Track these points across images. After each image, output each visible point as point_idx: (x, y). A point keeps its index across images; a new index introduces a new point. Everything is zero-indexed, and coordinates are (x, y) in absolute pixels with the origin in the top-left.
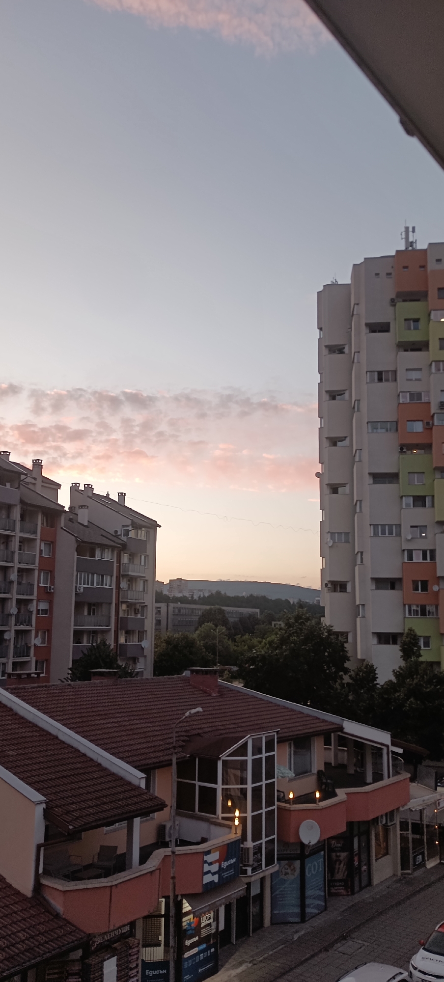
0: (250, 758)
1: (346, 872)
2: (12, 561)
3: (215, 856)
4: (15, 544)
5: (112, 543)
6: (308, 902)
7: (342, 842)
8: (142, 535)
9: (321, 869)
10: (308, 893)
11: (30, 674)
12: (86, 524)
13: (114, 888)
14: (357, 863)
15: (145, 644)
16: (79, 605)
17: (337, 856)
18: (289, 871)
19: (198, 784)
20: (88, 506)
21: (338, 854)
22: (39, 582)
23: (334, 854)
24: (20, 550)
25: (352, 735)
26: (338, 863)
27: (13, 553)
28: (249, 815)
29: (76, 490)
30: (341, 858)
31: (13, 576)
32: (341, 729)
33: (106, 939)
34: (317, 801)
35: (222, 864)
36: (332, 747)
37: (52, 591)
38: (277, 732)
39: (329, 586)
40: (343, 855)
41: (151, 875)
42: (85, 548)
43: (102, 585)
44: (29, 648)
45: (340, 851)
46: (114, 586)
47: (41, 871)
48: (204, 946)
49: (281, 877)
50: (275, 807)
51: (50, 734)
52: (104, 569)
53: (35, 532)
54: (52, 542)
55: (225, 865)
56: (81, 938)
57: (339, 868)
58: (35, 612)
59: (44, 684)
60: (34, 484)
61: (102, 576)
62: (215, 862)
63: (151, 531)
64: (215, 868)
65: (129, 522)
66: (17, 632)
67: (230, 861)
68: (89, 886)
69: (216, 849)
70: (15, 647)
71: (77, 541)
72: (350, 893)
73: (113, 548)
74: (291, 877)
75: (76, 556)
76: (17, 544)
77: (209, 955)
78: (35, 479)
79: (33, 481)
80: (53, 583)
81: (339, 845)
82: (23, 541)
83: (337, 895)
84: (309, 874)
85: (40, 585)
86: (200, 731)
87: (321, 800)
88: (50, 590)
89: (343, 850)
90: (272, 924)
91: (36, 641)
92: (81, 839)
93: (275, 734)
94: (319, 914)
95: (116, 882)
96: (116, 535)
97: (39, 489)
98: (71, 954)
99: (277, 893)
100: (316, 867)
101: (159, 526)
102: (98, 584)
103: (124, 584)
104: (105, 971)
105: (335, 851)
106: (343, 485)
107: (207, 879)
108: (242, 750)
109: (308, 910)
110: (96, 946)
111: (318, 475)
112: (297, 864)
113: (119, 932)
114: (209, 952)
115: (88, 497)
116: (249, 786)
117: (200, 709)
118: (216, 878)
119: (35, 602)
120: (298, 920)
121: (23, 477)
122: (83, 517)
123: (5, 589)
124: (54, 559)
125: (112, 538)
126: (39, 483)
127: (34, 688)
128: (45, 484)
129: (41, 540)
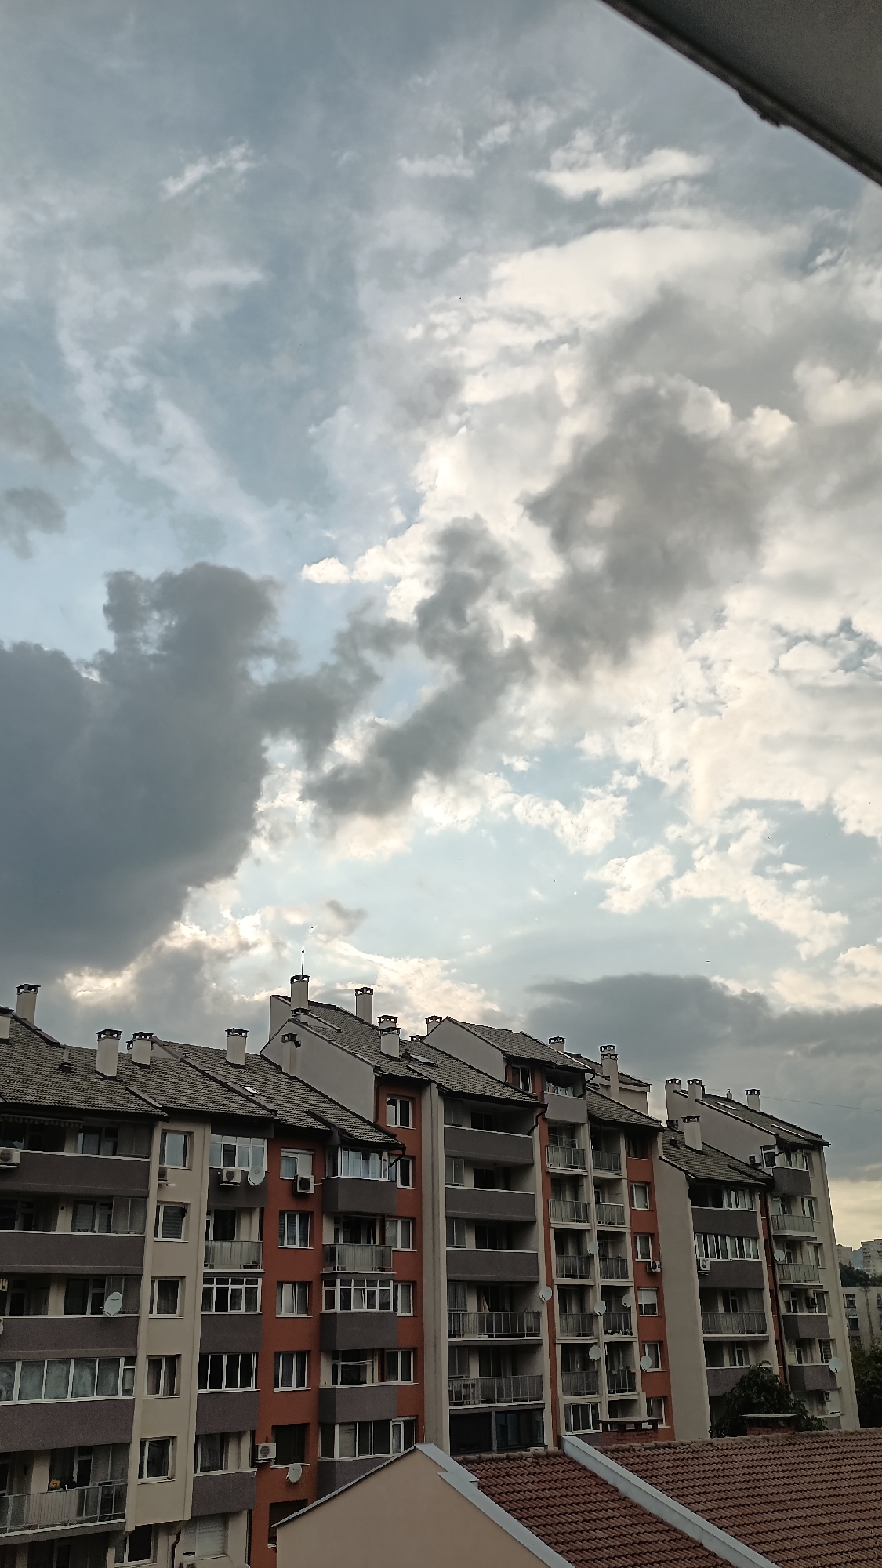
2: (587, 1220)
4: (589, 1193)
5: (751, 1181)
8: (798, 1162)
11: (638, 1424)
12: (699, 1148)
15: (833, 1365)
16: (707, 1295)
20: (698, 1118)
22: (635, 1256)
24: (598, 1200)
27: (586, 1206)
29: (675, 1091)
31: (592, 1247)
37: (658, 1270)
42: (704, 1191)
43: (742, 1255)
44: (632, 1376)
46: (763, 1258)
51: (688, 1538)
52: (742, 1226)
53: (618, 1168)
54: (648, 1184)
58: (634, 1310)
59: (667, 1442)
60: (608, 1087)
61: (740, 1241)
63: (815, 1157)
65: (773, 1141)
66: (611, 1346)
70: (609, 1374)
71: (688, 1179)
73: (752, 1189)
75: (690, 1207)
76: (592, 1189)
78: (607, 1078)
79: (606, 1083)
80: (657, 1256)
82: (600, 1184)
85: (637, 1260)
88: (654, 1268)
91: (641, 1362)
96: (753, 1165)
97: (616, 1095)
101: (828, 1144)
102: (734, 1255)
103: (780, 1255)
115: (697, 1101)
119: (632, 1291)
121: (588, 1076)
122: (693, 1136)
123: (581, 1270)
124: (654, 1212)
125: (747, 1170)
126: (615, 1085)
127: (649, 1449)
128: (624, 1086)
129: (630, 1181)
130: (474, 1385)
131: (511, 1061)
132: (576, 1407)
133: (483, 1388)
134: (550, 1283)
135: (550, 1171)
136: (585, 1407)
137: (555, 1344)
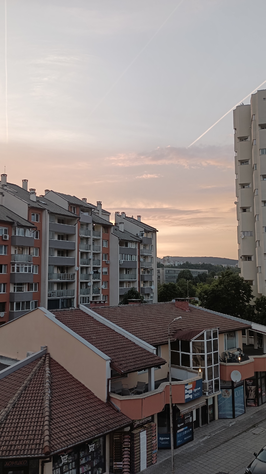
0: (205, 341)
1: (255, 395)
2: (90, 249)
3: (190, 386)
4: (91, 242)
5: (136, 240)
6: (236, 409)
7: (252, 381)
8: (150, 236)
9: (242, 394)
10: (236, 405)
11: (100, 302)
12: (123, 231)
13: (143, 399)
14: (260, 391)
15: (152, 287)
16: (121, 269)
17: (250, 388)
18: (226, 394)
19: (181, 353)
20: (123, 223)
21: (251, 387)
22: (103, 259)
23: (248, 387)
24: (93, 244)
25: (256, 330)
26: (250, 391)
27: (90, 246)
28: (206, 367)
29: (118, 215)
30: (252, 389)
31: (91, 256)
32: (251, 327)
33: (141, 423)
34: (240, 361)
35: (194, 390)
36: (246, 336)
37: (109, 263)
38: (219, 328)
39: (243, 258)
40: (253, 387)
41: (160, 394)
42: (123, 243)
43: (132, 260)
44: (99, 290)
45: (251, 386)
46: (137, 260)
47: (110, 391)
48: (187, 427)
49: (223, 397)
50: (219, 364)
51: (111, 329)
52: (132, 252)
53: (100, 236)
54: (108, 240)
55: (195, 390)
56: (129, 422)
57: (251, 394)
58: (101, 273)
59: (107, 306)
60: (98, 213)
61: (132, 255)
62: (191, 389)
63: (154, 234)
64: (190, 391)
65: (143, 230)
66: (94, 282)
67: (198, 389)
68: (132, 398)
69: (191, 383)
70: (93, 289)
71: (119, 239)
72: (257, 406)
73: (136, 242)
74: (228, 397)
75: (119, 247)
76: (92, 241)
77: (189, 432)
78: (98, 211)
79: (98, 212)
80: (109, 259)
81: (251, 383)
82: (94, 240)
83: (250, 406)
84: (236, 396)
85: (103, 260)
86: (181, 328)
87: (241, 361)
88: (108, 262)
89: (253, 385)
90: (219, 419)
91: (102, 286)
92: (127, 377)
93: (218, 329)
94: (241, 415)
95: (145, 397)
96: (137, 236)
97: (100, 216)
98: (125, 429)
99: (221, 404)
100: (240, 393)
101: (158, 231)
102: (130, 259)
103: (142, 259)
104: (141, 437)
105: (249, 385)
106: (249, 208)
107: (187, 397)
108: (202, 337)
109: (236, 413)
110: (136, 425)
111: (236, 203)
112: (230, 391)
113: (146, 420)
114: (189, 430)
115: (123, 218)
116: (206, 354)
117: (180, 317)
118: (191, 396)
119: (101, 268)
120: (232, 417)
121: (93, 210)
122: (122, 228)
123: (87, 262)
124: (109, 248)
125: (135, 237)
126: (100, 212)
127: (102, 308)
128: (103, 213)
129: (103, 239)
130: (55, 292)
131: (70, 204)
132: (83, 298)
133: (58, 293)
134: (78, 266)
135: (80, 236)
136: (86, 298)
137: (78, 282)
